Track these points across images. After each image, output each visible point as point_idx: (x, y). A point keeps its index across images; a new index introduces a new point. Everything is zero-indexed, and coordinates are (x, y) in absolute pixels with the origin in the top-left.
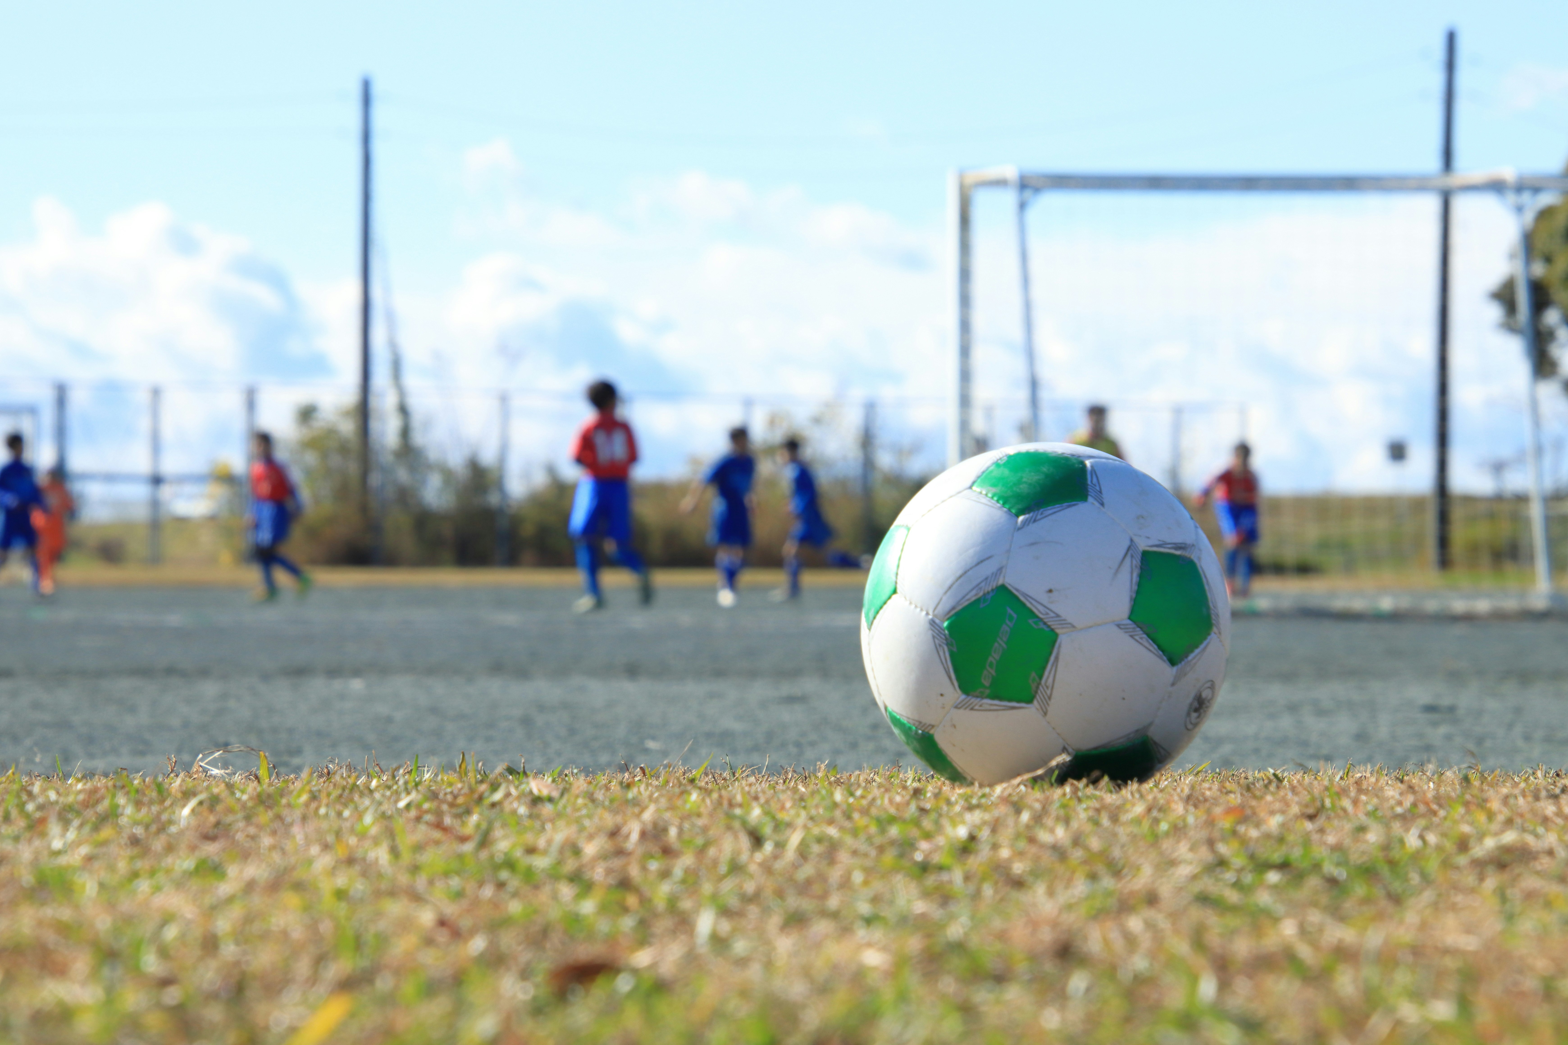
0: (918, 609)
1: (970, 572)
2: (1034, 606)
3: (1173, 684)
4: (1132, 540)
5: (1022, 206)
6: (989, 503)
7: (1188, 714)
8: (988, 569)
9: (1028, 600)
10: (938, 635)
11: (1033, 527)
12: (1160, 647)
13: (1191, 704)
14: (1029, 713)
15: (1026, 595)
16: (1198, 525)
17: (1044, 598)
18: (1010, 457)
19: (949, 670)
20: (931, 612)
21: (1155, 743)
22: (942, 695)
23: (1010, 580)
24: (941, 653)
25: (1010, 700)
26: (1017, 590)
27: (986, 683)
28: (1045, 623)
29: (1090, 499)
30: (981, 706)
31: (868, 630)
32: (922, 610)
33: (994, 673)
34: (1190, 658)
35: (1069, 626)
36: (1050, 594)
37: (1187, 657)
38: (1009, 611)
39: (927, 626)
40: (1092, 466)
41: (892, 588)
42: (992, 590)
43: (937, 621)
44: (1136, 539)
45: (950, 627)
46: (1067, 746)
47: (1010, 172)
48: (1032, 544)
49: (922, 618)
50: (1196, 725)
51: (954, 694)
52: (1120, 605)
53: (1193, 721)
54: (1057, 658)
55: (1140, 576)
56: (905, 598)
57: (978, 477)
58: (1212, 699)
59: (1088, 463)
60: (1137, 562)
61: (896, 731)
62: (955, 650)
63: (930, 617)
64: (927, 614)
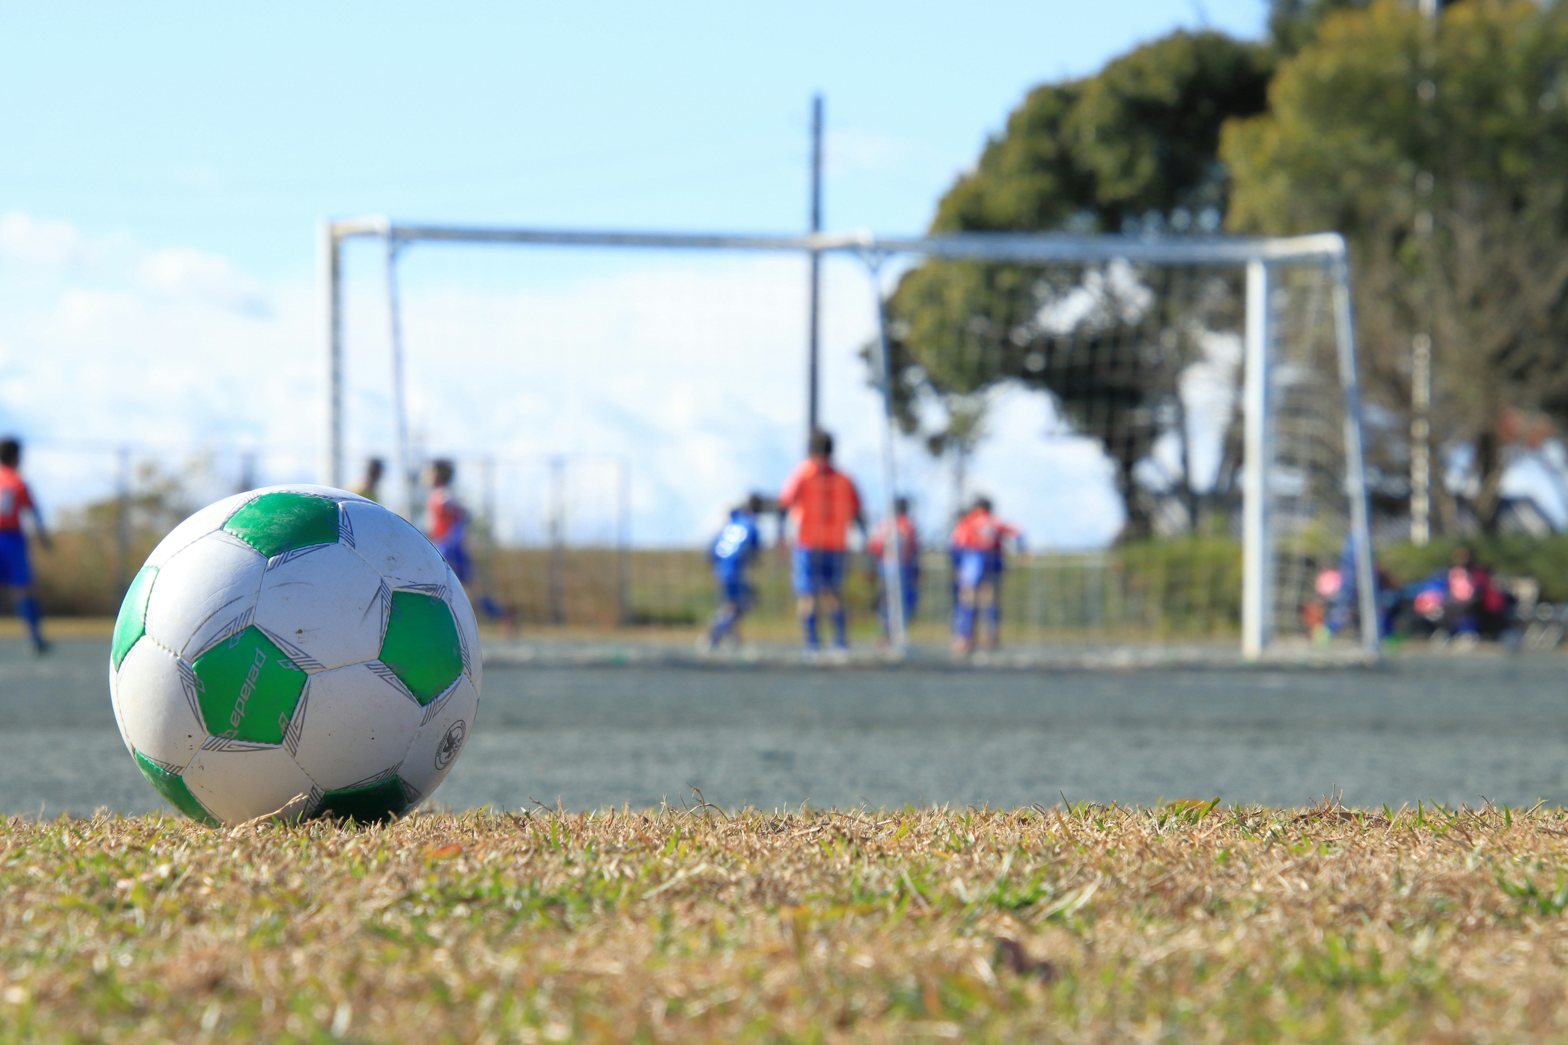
0: (166, 651)
1: (219, 613)
2: (283, 646)
3: (422, 725)
4: (382, 581)
5: (393, 257)
6: (239, 544)
7: (438, 754)
8: (238, 609)
9: (277, 641)
10: (186, 676)
11: (283, 567)
12: (409, 687)
13: (441, 744)
14: (279, 753)
15: (276, 636)
16: (449, 567)
17: (293, 639)
18: (261, 498)
19: (197, 711)
20: (179, 654)
21: (405, 782)
22: (190, 736)
23: (260, 620)
24: (190, 695)
25: (259, 741)
26: (266, 630)
27: (236, 724)
28: (294, 664)
29: (341, 540)
30: (229, 747)
31: (116, 673)
32: (170, 651)
33: (243, 715)
34: (439, 698)
35: (319, 666)
36: (300, 635)
37: (437, 697)
38: (259, 651)
39: (176, 666)
40: (344, 508)
41: (141, 629)
42: (241, 631)
43: (186, 662)
44: (386, 580)
45: (198, 668)
46: (315, 786)
47: (380, 221)
48: (282, 585)
49: (170, 659)
50: (446, 764)
51: (202, 735)
52: (371, 647)
53: (443, 760)
54: (306, 698)
55: (391, 617)
56: (153, 639)
57: (230, 518)
58: (462, 738)
59: (340, 505)
60: (387, 602)
61: (145, 773)
62: (203, 691)
63: (178, 658)
64: (176, 655)
